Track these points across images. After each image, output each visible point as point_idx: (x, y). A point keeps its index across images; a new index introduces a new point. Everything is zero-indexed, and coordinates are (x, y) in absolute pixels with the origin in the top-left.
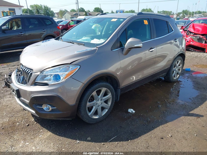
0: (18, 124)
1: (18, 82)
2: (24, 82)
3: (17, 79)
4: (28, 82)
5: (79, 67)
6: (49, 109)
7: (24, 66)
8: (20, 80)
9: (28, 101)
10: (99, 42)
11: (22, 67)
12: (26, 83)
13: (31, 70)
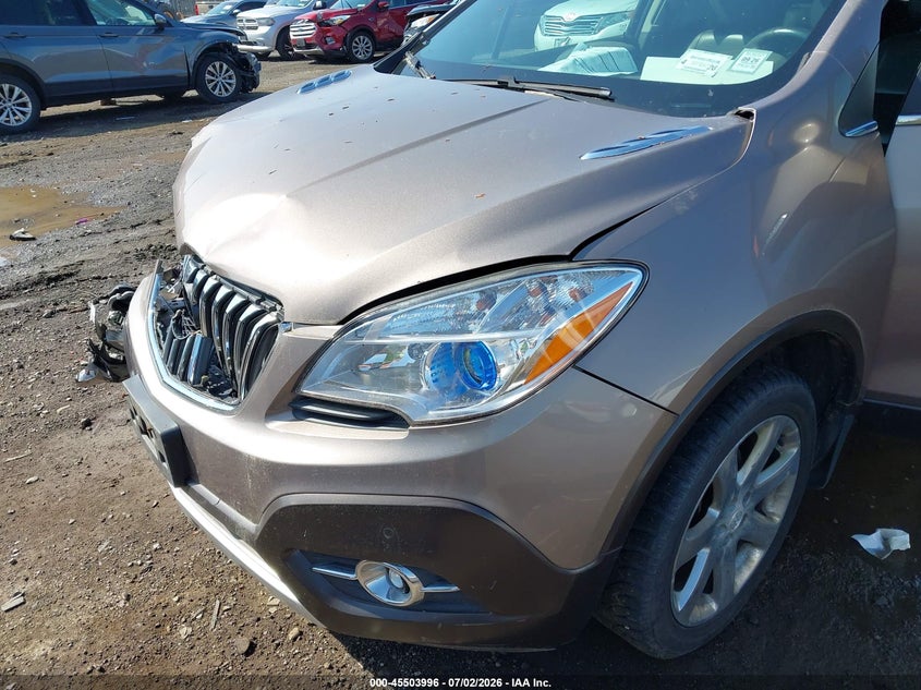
0: (184, 631)
1: (174, 371)
2: (215, 380)
3: (164, 346)
4: (248, 386)
5: (636, 278)
6: (407, 589)
7: (211, 266)
8: (182, 360)
9: (249, 525)
10: (730, 70)
11: (193, 268)
12: (235, 394)
13: (268, 304)
